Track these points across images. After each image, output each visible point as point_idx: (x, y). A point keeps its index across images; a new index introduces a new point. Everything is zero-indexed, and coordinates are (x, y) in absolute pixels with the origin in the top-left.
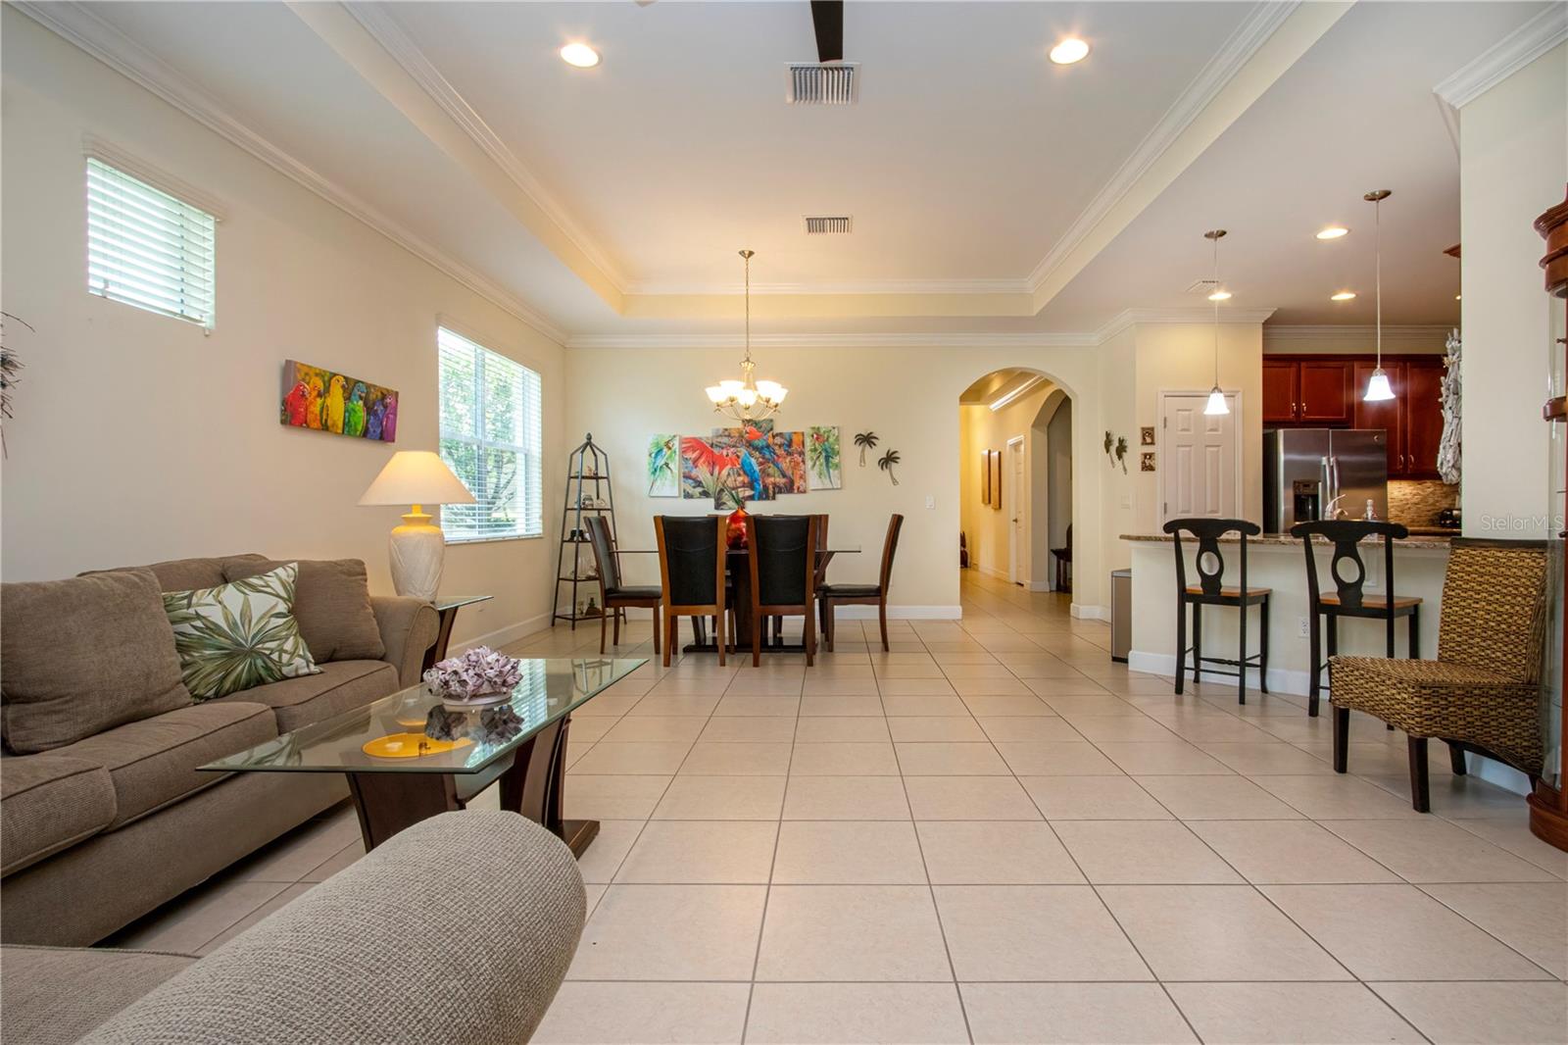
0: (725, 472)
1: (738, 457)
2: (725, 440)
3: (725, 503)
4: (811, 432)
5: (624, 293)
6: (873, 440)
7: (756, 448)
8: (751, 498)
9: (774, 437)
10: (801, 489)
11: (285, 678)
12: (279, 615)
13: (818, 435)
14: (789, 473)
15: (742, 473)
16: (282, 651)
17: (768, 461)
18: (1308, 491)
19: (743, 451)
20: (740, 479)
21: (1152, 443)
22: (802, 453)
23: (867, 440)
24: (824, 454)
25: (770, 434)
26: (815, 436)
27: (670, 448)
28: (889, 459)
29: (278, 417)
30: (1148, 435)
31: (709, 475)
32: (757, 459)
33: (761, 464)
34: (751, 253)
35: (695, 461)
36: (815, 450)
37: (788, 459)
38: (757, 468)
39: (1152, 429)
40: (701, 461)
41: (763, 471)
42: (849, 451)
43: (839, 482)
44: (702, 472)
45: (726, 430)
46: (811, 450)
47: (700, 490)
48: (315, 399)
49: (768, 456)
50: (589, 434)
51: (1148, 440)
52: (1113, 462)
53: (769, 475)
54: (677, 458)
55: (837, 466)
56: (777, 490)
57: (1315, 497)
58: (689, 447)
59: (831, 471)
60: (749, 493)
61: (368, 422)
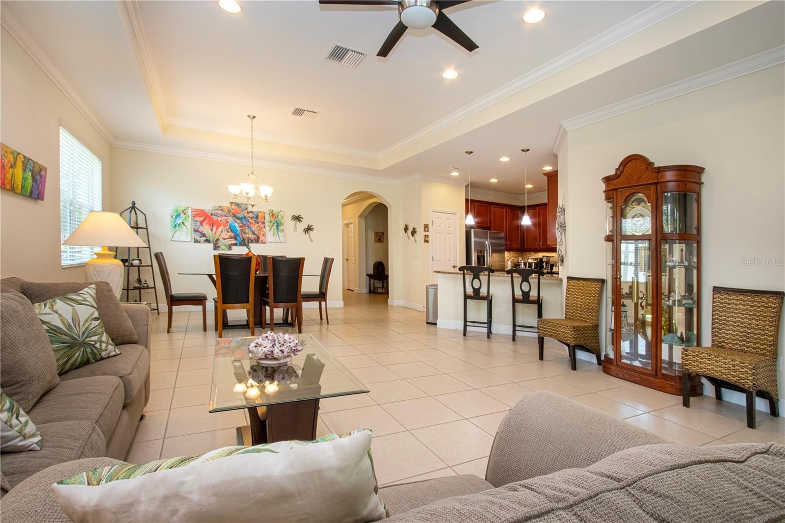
0: (220, 229)
1: (228, 222)
2: (220, 212)
3: (219, 247)
4: (269, 212)
5: (164, 122)
6: (301, 219)
7: (238, 218)
8: (235, 245)
9: (248, 213)
10: (263, 241)
11: (102, 359)
12: (96, 319)
13: (272, 215)
14: (257, 233)
15: (229, 230)
16: (101, 342)
17: (245, 225)
18: (482, 254)
19: (230, 219)
20: (229, 234)
21: (428, 231)
22: (263, 223)
23: (298, 218)
24: (276, 224)
25: (246, 211)
26: (271, 214)
27: (185, 214)
28: (309, 229)
30: (426, 227)
31: (210, 231)
32: (239, 224)
33: (241, 227)
34: (254, 117)
35: (201, 223)
36: (271, 222)
37: (256, 225)
38: (239, 229)
39: (428, 225)
40: (205, 222)
41: (242, 231)
42: (288, 224)
43: (284, 239)
44: (206, 229)
45: (220, 207)
46: (269, 222)
47: (204, 238)
48: (9, 169)
49: (245, 223)
50: (133, 201)
51: (426, 230)
52: (408, 237)
53: (245, 233)
54: (190, 219)
55: (283, 231)
56: (250, 241)
57: (484, 256)
58: (198, 214)
59: (279, 233)
60: (234, 242)
61: (32, 186)
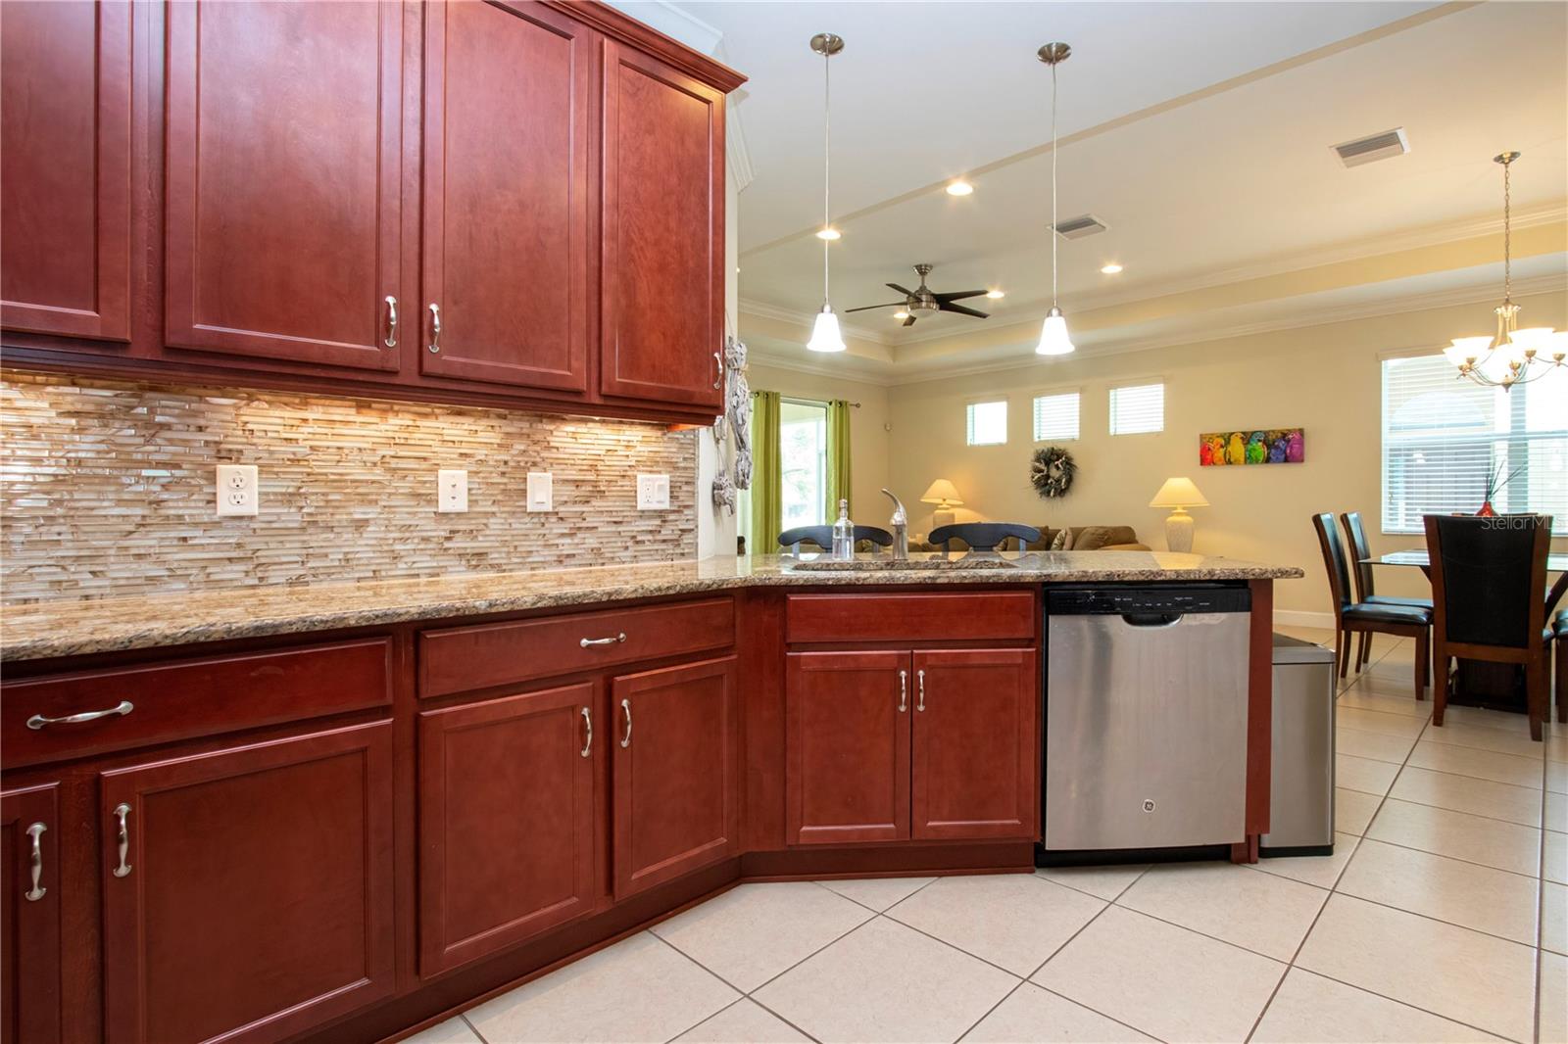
29: (1199, 463)
34: (1514, 155)
48: (1218, 450)
61: (1268, 454)
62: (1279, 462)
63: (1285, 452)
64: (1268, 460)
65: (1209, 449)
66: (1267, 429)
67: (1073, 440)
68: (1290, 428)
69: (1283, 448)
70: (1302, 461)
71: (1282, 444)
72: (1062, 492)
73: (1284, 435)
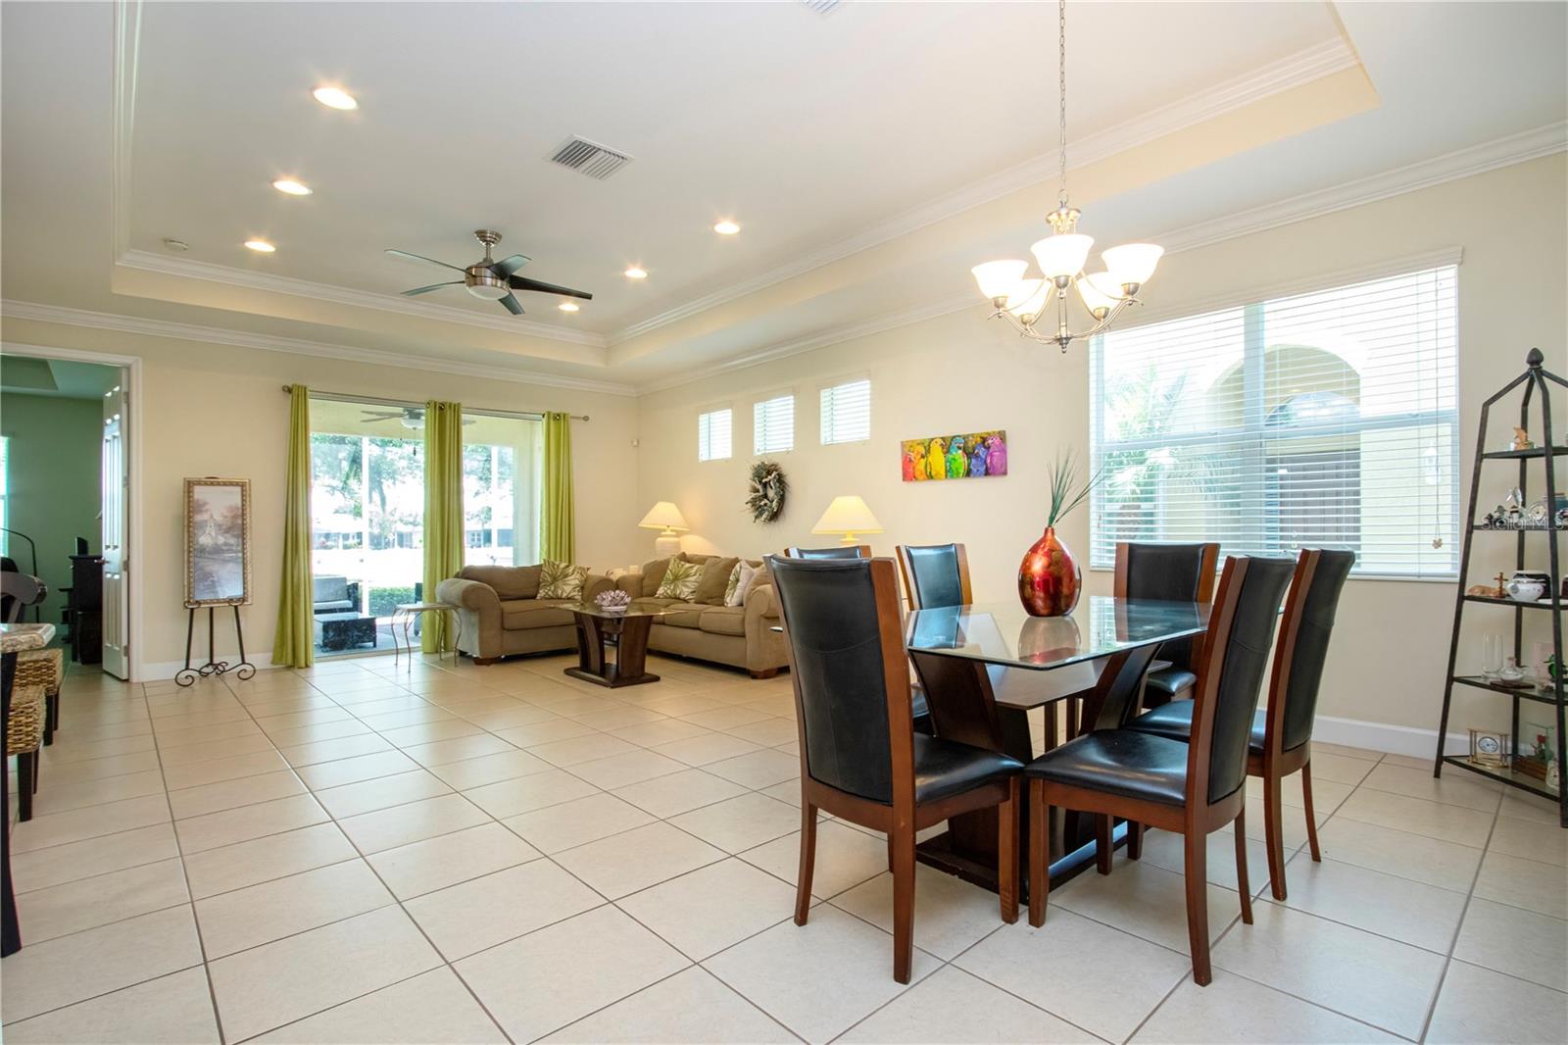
48: (919, 460)
61: (969, 465)
62: (980, 476)
63: (985, 462)
64: (968, 473)
65: (910, 460)
66: (967, 433)
67: (788, 452)
68: (990, 431)
69: (984, 457)
70: (1005, 473)
71: (981, 451)
72: (775, 516)
73: (984, 440)
